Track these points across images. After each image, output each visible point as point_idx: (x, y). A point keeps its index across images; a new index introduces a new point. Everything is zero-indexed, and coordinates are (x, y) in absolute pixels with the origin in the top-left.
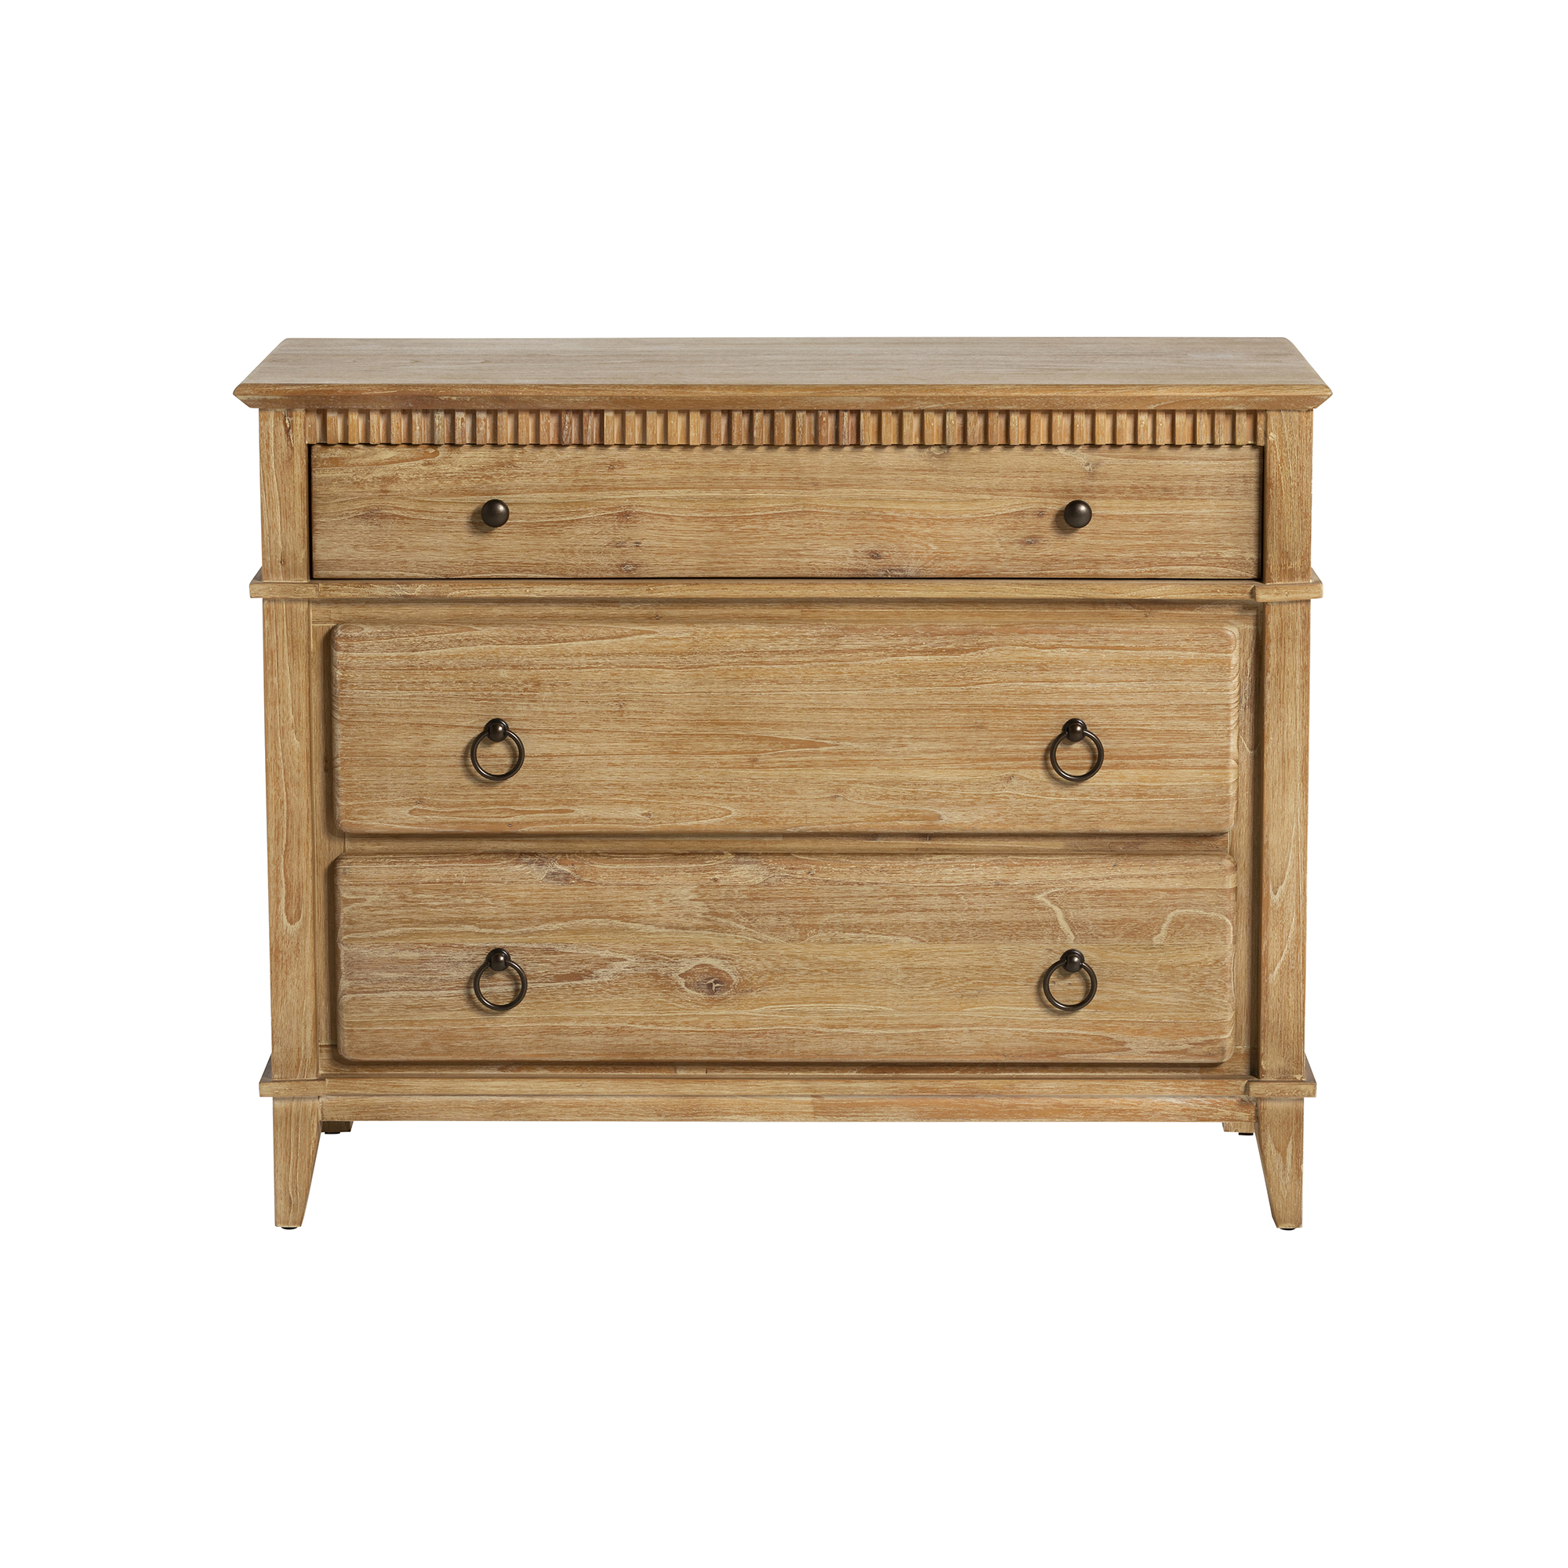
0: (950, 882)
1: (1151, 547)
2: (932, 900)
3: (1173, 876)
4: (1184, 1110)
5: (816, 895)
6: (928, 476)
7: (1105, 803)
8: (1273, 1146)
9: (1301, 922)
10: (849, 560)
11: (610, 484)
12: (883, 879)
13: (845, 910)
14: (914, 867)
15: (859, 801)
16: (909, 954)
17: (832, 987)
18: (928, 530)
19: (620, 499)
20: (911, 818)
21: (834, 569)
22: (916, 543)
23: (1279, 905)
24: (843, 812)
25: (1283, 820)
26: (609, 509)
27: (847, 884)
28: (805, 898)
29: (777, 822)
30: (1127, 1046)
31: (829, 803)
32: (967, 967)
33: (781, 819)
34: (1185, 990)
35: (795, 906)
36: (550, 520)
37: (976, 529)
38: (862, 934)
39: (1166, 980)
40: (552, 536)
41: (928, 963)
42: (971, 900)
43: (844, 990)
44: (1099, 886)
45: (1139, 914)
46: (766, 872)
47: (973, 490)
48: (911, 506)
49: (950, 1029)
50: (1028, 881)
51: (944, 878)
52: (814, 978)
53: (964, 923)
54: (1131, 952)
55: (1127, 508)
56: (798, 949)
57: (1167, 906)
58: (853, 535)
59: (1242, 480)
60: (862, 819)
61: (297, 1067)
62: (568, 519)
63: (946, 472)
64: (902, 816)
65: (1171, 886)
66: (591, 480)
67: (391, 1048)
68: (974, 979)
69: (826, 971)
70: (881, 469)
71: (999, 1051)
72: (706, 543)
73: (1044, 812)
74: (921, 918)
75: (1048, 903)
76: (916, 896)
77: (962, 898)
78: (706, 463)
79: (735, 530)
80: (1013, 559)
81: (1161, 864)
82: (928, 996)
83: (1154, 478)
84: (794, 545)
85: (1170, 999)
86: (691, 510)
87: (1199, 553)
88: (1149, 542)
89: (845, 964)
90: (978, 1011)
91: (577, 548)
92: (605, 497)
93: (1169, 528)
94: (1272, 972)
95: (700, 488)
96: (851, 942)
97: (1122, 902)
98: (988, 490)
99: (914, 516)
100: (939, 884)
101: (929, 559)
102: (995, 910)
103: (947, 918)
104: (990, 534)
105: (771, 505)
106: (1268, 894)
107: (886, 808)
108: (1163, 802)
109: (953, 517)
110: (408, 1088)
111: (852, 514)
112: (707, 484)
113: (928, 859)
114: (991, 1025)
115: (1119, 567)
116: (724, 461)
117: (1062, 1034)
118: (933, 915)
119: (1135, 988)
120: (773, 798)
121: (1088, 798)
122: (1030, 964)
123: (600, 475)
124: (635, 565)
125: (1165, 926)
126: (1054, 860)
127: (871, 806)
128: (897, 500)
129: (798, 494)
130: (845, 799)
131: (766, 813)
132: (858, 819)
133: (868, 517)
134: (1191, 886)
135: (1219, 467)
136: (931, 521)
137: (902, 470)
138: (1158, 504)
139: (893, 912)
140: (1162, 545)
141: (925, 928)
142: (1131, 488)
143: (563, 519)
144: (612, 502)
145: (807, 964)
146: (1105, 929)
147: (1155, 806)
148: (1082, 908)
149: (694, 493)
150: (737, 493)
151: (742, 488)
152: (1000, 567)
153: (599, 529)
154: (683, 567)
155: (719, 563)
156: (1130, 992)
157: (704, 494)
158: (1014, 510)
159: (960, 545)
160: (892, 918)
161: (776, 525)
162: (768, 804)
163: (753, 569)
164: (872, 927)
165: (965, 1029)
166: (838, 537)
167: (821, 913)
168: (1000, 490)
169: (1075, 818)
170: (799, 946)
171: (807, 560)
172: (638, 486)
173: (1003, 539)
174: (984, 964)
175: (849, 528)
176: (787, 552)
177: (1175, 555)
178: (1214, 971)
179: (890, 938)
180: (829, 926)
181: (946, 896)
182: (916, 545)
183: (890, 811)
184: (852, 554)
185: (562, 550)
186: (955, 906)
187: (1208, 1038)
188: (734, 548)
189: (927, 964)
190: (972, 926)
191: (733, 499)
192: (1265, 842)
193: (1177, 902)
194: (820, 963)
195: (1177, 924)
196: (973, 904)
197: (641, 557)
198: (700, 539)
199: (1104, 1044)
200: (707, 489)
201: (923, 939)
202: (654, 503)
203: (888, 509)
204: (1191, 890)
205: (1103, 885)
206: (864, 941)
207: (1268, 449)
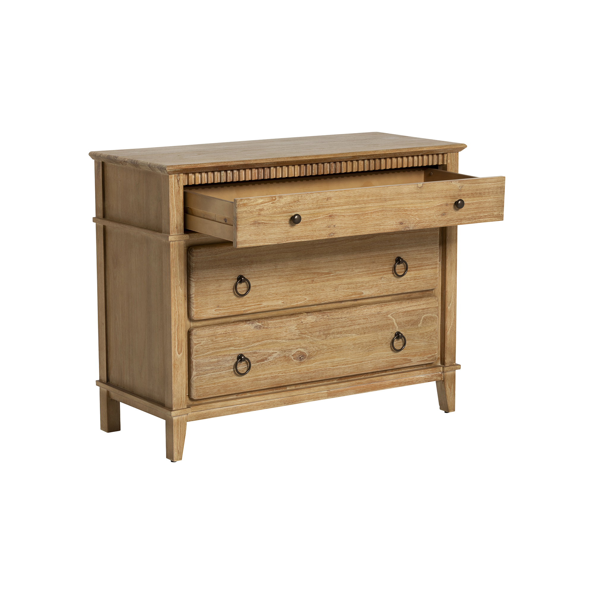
0: (366, 314)
1: (476, 213)
2: (361, 321)
3: (423, 304)
4: (424, 379)
5: (329, 323)
6: (417, 195)
7: (406, 283)
8: (448, 387)
9: (455, 315)
10: (394, 226)
11: (327, 206)
12: (348, 316)
13: (337, 327)
14: (356, 311)
15: (341, 291)
16: (354, 339)
17: (334, 353)
18: (416, 213)
19: (330, 211)
20: (355, 294)
21: (390, 229)
22: (413, 218)
23: (450, 310)
24: (337, 295)
25: (451, 283)
26: (326, 214)
27: (338, 318)
28: (327, 325)
29: (319, 301)
30: (411, 361)
31: (333, 292)
32: (370, 341)
33: (320, 299)
34: (426, 340)
35: (324, 328)
36: (309, 220)
37: (429, 211)
38: (342, 335)
39: (422, 338)
40: (309, 226)
41: (360, 341)
42: (371, 319)
43: (337, 354)
44: (404, 310)
45: (415, 318)
46: (316, 318)
47: (429, 198)
48: (412, 205)
49: (365, 362)
50: (386, 311)
51: (364, 313)
52: (329, 351)
53: (369, 327)
54: (413, 330)
55: (470, 200)
56: (325, 342)
57: (422, 314)
58: (395, 217)
59: (500, 188)
60: (342, 297)
61: (181, 404)
62: (314, 219)
63: (421, 193)
64: (353, 294)
65: (423, 308)
66: (322, 205)
67: (209, 393)
68: (372, 345)
69: (332, 348)
70: (404, 193)
71: (378, 367)
72: (354, 224)
73: (390, 288)
74: (357, 327)
75: (391, 317)
76: (356, 320)
77: (369, 319)
78: (355, 196)
79: (362, 218)
80: (439, 221)
81: (420, 301)
82: (360, 352)
83: (477, 190)
84: (379, 222)
85: (422, 344)
86: (350, 212)
87: (488, 214)
88: (475, 211)
89: (337, 345)
90: (373, 355)
91: (317, 229)
92: (325, 210)
93: (480, 206)
94: (448, 331)
95: (353, 205)
96: (339, 338)
97: (410, 314)
98: (433, 198)
99: (412, 209)
100: (363, 315)
101: (416, 223)
102: (377, 322)
103: (364, 326)
104: (433, 213)
105: (373, 209)
106: (447, 307)
107: (349, 292)
108: (421, 281)
109: (423, 208)
110: (214, 406)
111: (395, 210)
112: (355, 203)
113: (359, 307)
114: (376, 359)
115: (467, 221)
116: (360, 195)
117: (395, 359)
118: (361, 325)
119: (414, 342)
120: (318, 292)
121: (402, 282)
122: (387, 338)
123: (324, 203)
124: (334, 234)
125: (421, 320)
126: (393, 303)
127: (344, 292)
128: (408, 204)
129: (381, 204)
130: (338, 291)
131: (316, 298)
132: (341, 297)
133: (400, 210)
134: (428, 307)
135: (494, 184)
136: (417, 210)
137: (409, 193)
138: (478, 198)
139: (350, 326)
140: (478, 212)
141: (359, 330)
142: (471, 194)
144: (327, 212)
145: (327, 347)
146: (406, 324)
147: (419, 283)
148: (400, 318)
149: (351, 207)
150: (363, 205)
151: (365, 203)
152: (435, 224)
153: (323, 222)
154: (347, 233)
155: (358, 230)
156: (412, 343)
157: (354, 206)
158: (440, 204)
159: (425, 217)
160: (350, 328)
161: (374, 215)
162: (317, 295)
163: (367, 232)
164: (345, 332)
165: (369, 362)
166: (391, 218)
167: (331, 329)
168: (436, 198)
169: (398, 289)
170: (325, 341)
171: (382, 227)
172: (335, 206)
173: (436, 214)
174: (374, 340)
175: (394, 215)
176: (377, 225)
177: (482, 215)
178: (434, 333)
179: (350, 335)
180: (333, 333)
181: (364, 319)
182: (413, 219)
183: (350, 293)
184: (395, 223)
185: (312, 230)
186: (367, 322)
187: (432, 355)
188: (362, 225)
189: (359, 342)
190: (371, 328)
191: (362, 208)
192: (446, 291)
193: (425, 312)
194: (331, 346)
195: (424, 319)
196: (372, 320)
197: (335, 231)
198: (352, 222)
199: (406, 361)
200: (355, 205)
201: (358, 334)
202: (339, 211)
203: (406, 207)
204: (428, 308)
205: (406, 309)
206: (343, 337)
207: (448, 165)
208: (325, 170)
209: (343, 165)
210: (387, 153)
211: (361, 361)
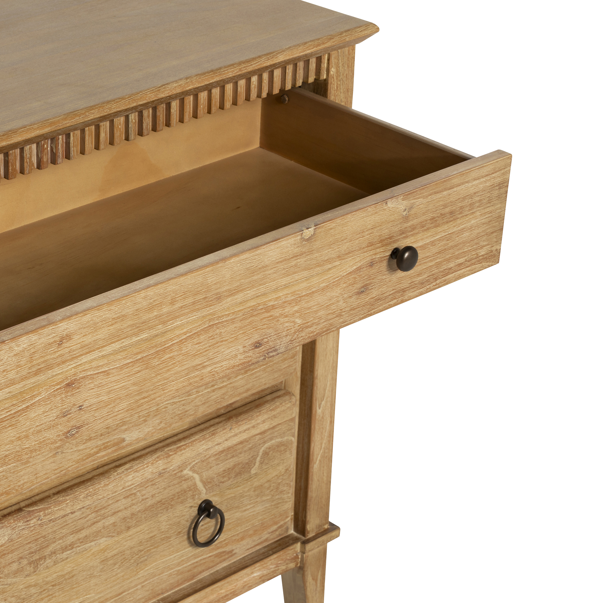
0: (131, 486)
1: (438, 265)
2: (119, 504)
3: (264, 422)
4: (260, 578)
5: (44, 534)
6: (299, 260)
7: (226, 386)
8: (311, 578)
9: (332, 422)
10: (240, 357)
11: (59, 360)
12: (88, 503)
13: (63, 537)
14: (108, 485)
15: (72, 450)
16: (104, 550)
17: (55, 596)
18: (296, 308)
19: (67, 371)
20: (106, 448)
21: (228, 369)
22: (287, 322)
23: (321, 416)
24: (61, 463)
25: (326, 355)
26: (58, 384)
27: (65, 516)
28: (36, 540)
29: (17, 490)
30: (234, 552)
31: (52, 460)
32: (141, 542)
33: (19, 486)
34: (268, 498)
35: (30, 548)
36: (9, 413)
37: (328, 294)
38: (74, 549)
39: (258, 496)
40: (10, 428)
41: (117, 550)
42: (144, 492)
43: (63, 595)
44: (220, 448)
45: (243, 458)
46: (9, 532)
47: (329, 261)
48: (286, 292)
49: (130, 591)
50: (179, 463)
51: (127, 484)
52: (43, 596)
53: (139, 511)
54: (238, 486)
55: (427, 237)
56: (32, 580)
57: (260, 445)
58: (243, 333)
59: (497, 188)
60: (74, 463)
62: (24, 406)
63: (311, 252)
64: (100, 450)
65: (263, 429)
66: (44, 362)
68: (145, 549)
69: (51, 587)
70: (267, 266)
71: (160, 592)
72: (134, 384)
73: (189, 408)
74: (112, 520)
75: (191, 473)
76: (109, 505)
77: (138, 494)
78: (137, 310)
79: (157, 363)
80: (351, 310)
81: (257, 416)
82: (117, 574)
83: (445, 206)
84: (200, 359)
85: (259, 508)
86: (124, 358)
87: (466, 258)
88: (437, 261)
89: (63, 576)
90: (148, 570)
91: (31, 431)
92: (54, 374)
93: (450, 244)
94: (315, 463)
95: (131, 336)
96: (67, 558)
97: (234, 453)
98: (339, 257)
99: (287, 299)
100: (124, 490)
101: (295, 333)
102: (158, 493)
103: (128, 513)
104: (337, 294)
105: (185, 330)
106: (316, 411)
107: (89, 448)
108: (259, 371)
109: (314, 290)
111: (243, 315)
112: (137, 330)
113: (115, 474)
114: (155, 576)
115: (418, 289)
116: (150, 304)
117: (197, 562)
118: (120, 514)
119: (240, 510)
120: (14, 472)
121: (216, 387)
122: (179, 522)
123: (51, 354)
124: (79, 428)
125: (258, 459)
126: (194, 441)
127: (79, 451)
128: (276, 290)
129: (205, 312)
130: (62, 453)
131: (9, 486)
132: (71, 464)
133: (255, 313)
134: (274, 424)
135: (485, 182)
136: (297, 301)
137: (281, 262)
138: (446, 227)
139: (94, 524)
140: (445, 260)
141: (115, 526)
142: (430, 220)
143: (20, 408)
144: (60, 376)
145: (39, 588)
146: (224, 477)
147: (255, 376)
148: (211, 468)
149: (127, 342)
150: (160, 328)
151: (164, 323)
152: (341, 320)
153: (49, 406)
154: (115, 414)
155: (144, 398)
156: (237, 514)
157: (135, 339)
158: (355, 267)
159: (316, 312)
160: (94, 528)
161: (189, 347)
162: (10, 479)
163: (169, 393)
164: (81, 541)
165: (139, 586)
166: (233, 339)
167: (48, 546)
168: (347, 254)
169: (207, 405)
170: (33, 577)
171: (209, 369)
172: (81, 353)
173: (345, 296)
174: (151, 535)
175: (241, 328)
176: (195, 368)
177: (452, 265)
178: (285, 478)
179: (93, 543)
180: (54, 553)
181: (128, 497)
182: (287, 324)
183: (93, 449)
184: (241, 350)
185: (19, 439)
186: (134, 502)
187: (279, 525)
188: (155, 380)
189: (115, 552)
190: (143, 512)
191: (157, 336)
192: (316, 375)
193: (266, 439)
194: (47, 583)
195: (266, 454)
196: (145, 495)
197: (83, 418)
198: (130, 382)
199: (221, 557)
200: (136, 334)
201: (114, 534)
202: (94, 364)
203: (270, 301)
204: (273, 428)
205: (223, 446)
206: (76, 553)
207: (329, 82)
208: (25, 164)
209: (74, 140)
210: (188, 89)
211: (121, 590)
